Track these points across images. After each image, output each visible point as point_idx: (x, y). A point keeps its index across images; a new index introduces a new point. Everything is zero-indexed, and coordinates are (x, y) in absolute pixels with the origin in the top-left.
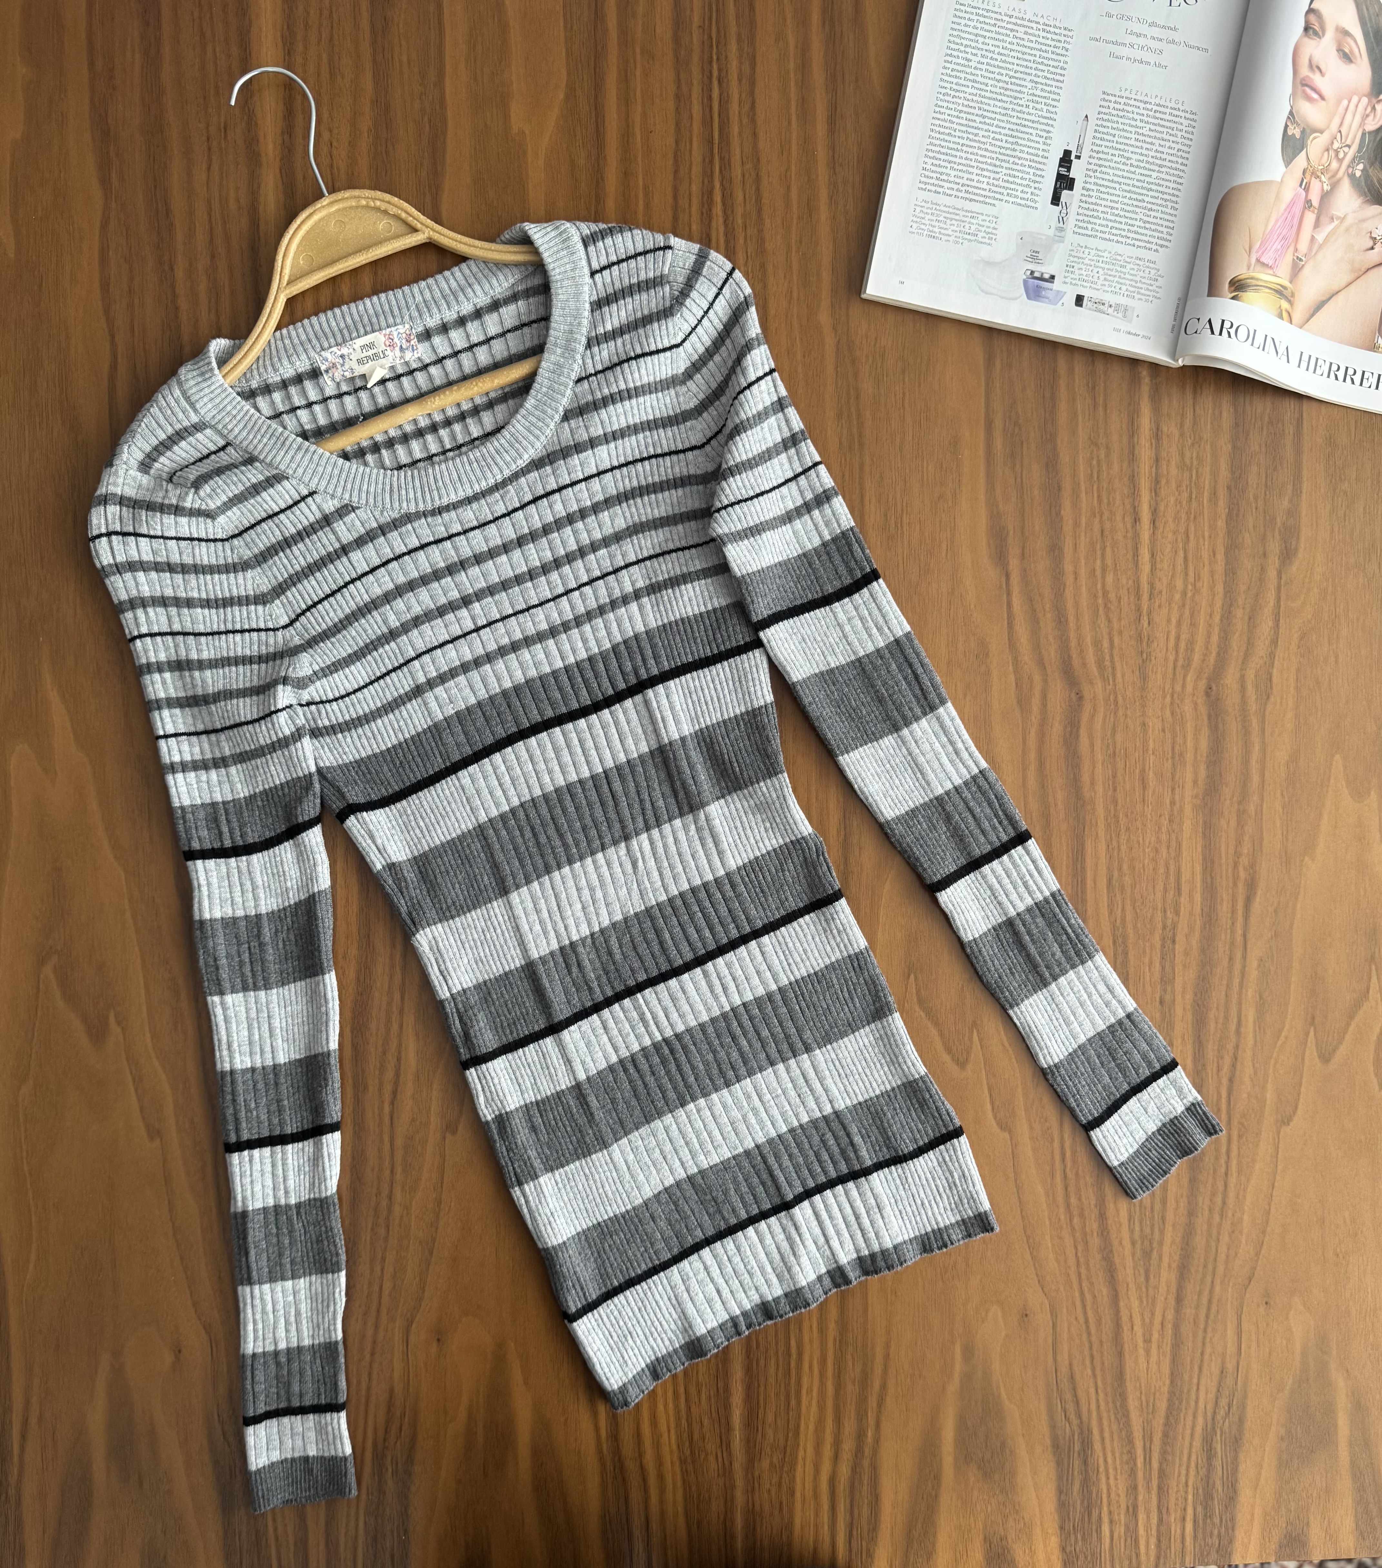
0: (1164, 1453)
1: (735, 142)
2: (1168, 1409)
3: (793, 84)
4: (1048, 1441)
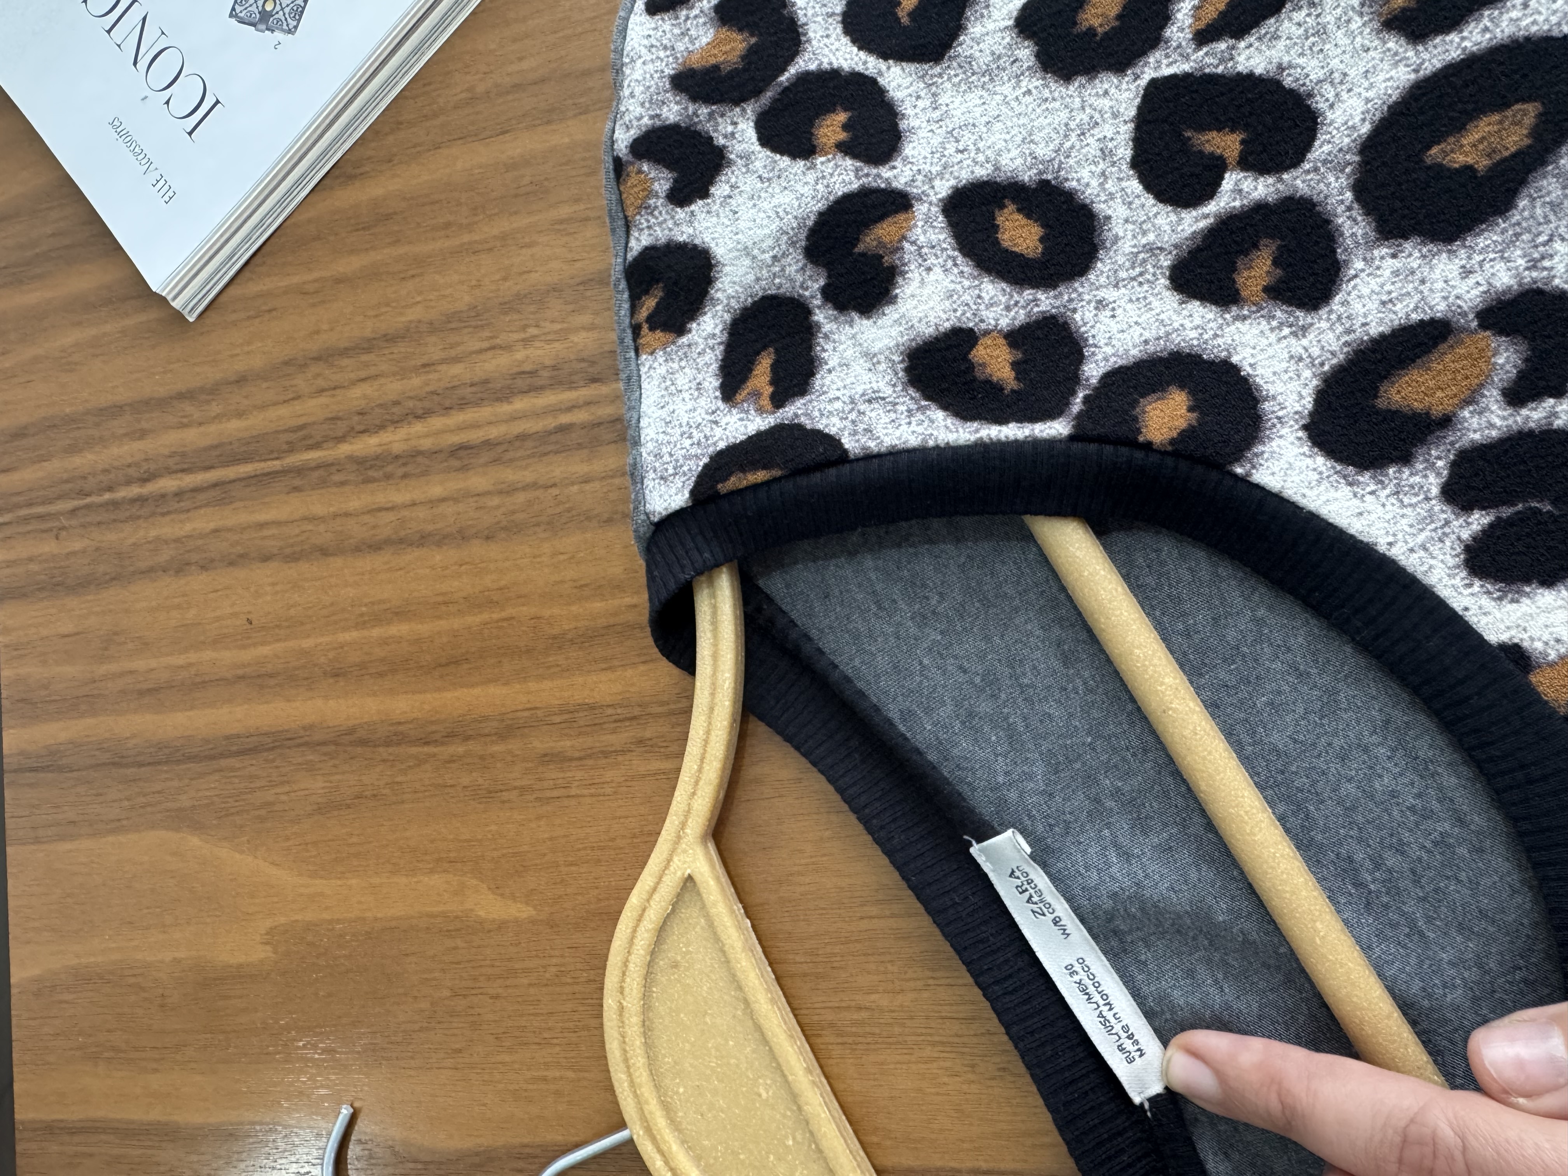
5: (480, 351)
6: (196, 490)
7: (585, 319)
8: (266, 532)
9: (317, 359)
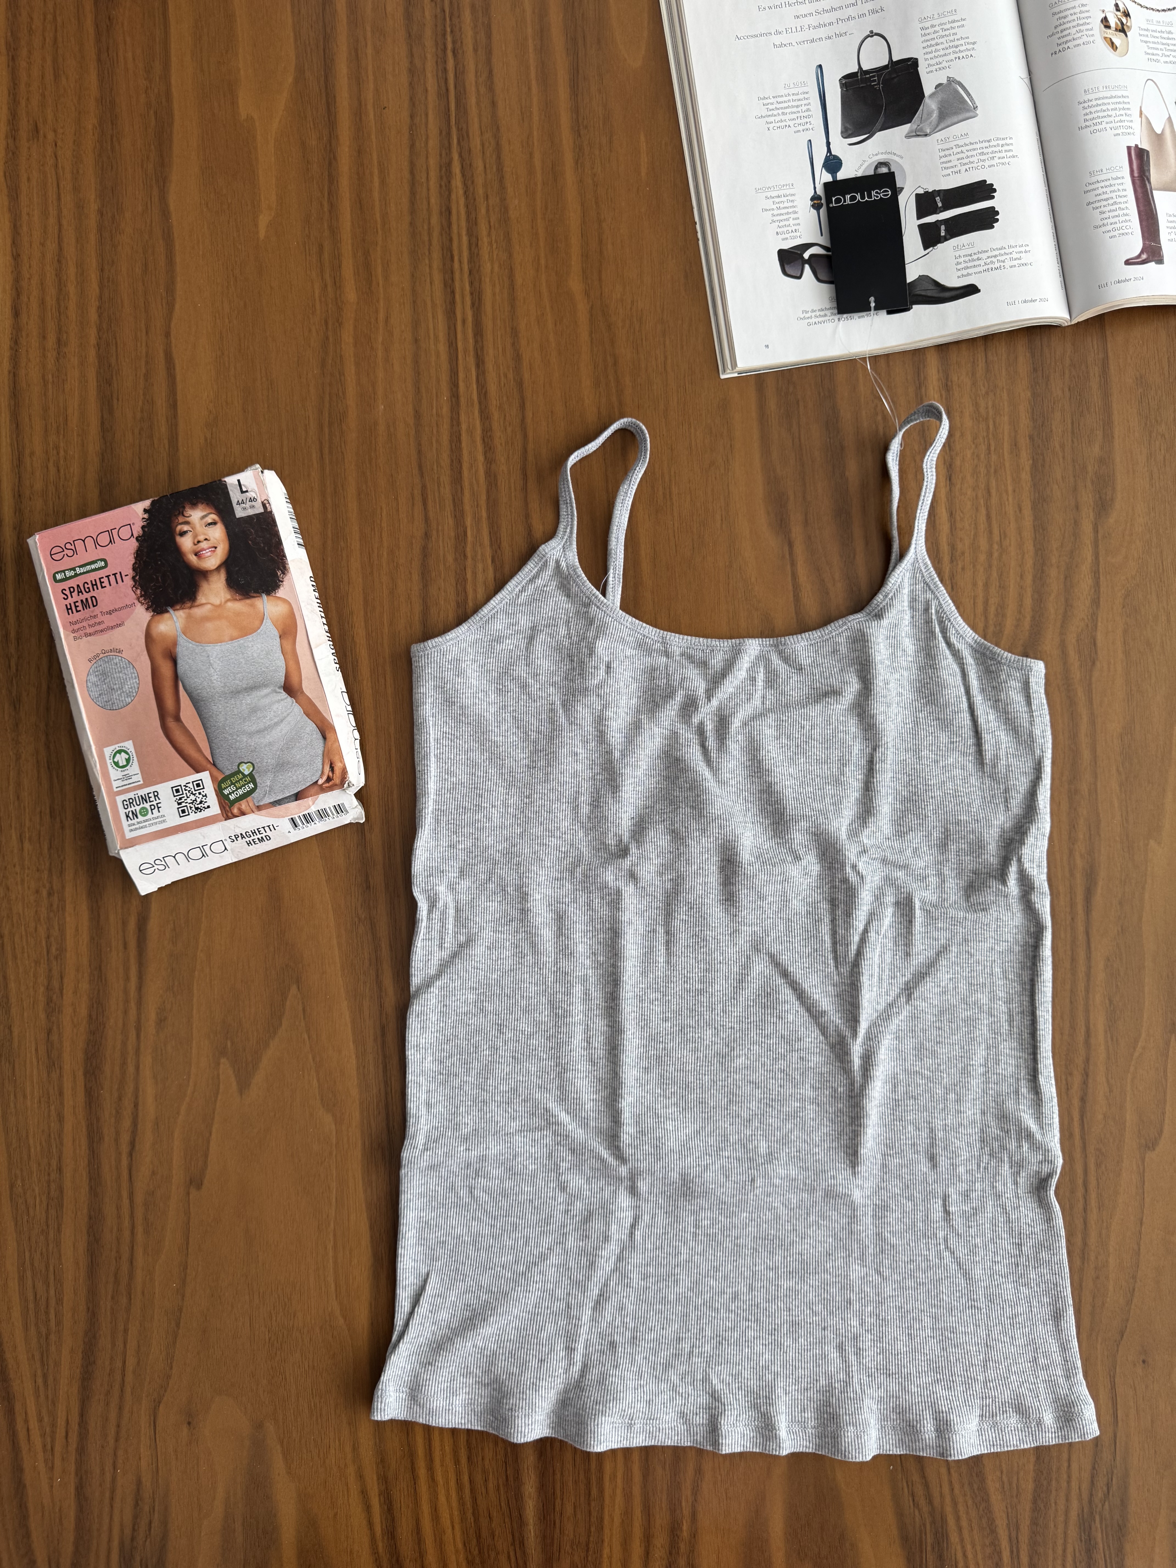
0: (1034, 1545)
1: (473, 112)
2: (1035, 1491)
3: (531, 50)
5: (489, 222)
6: (446, 79)
7: (496, 269)
8: (423, 116)
9: (498, 144)
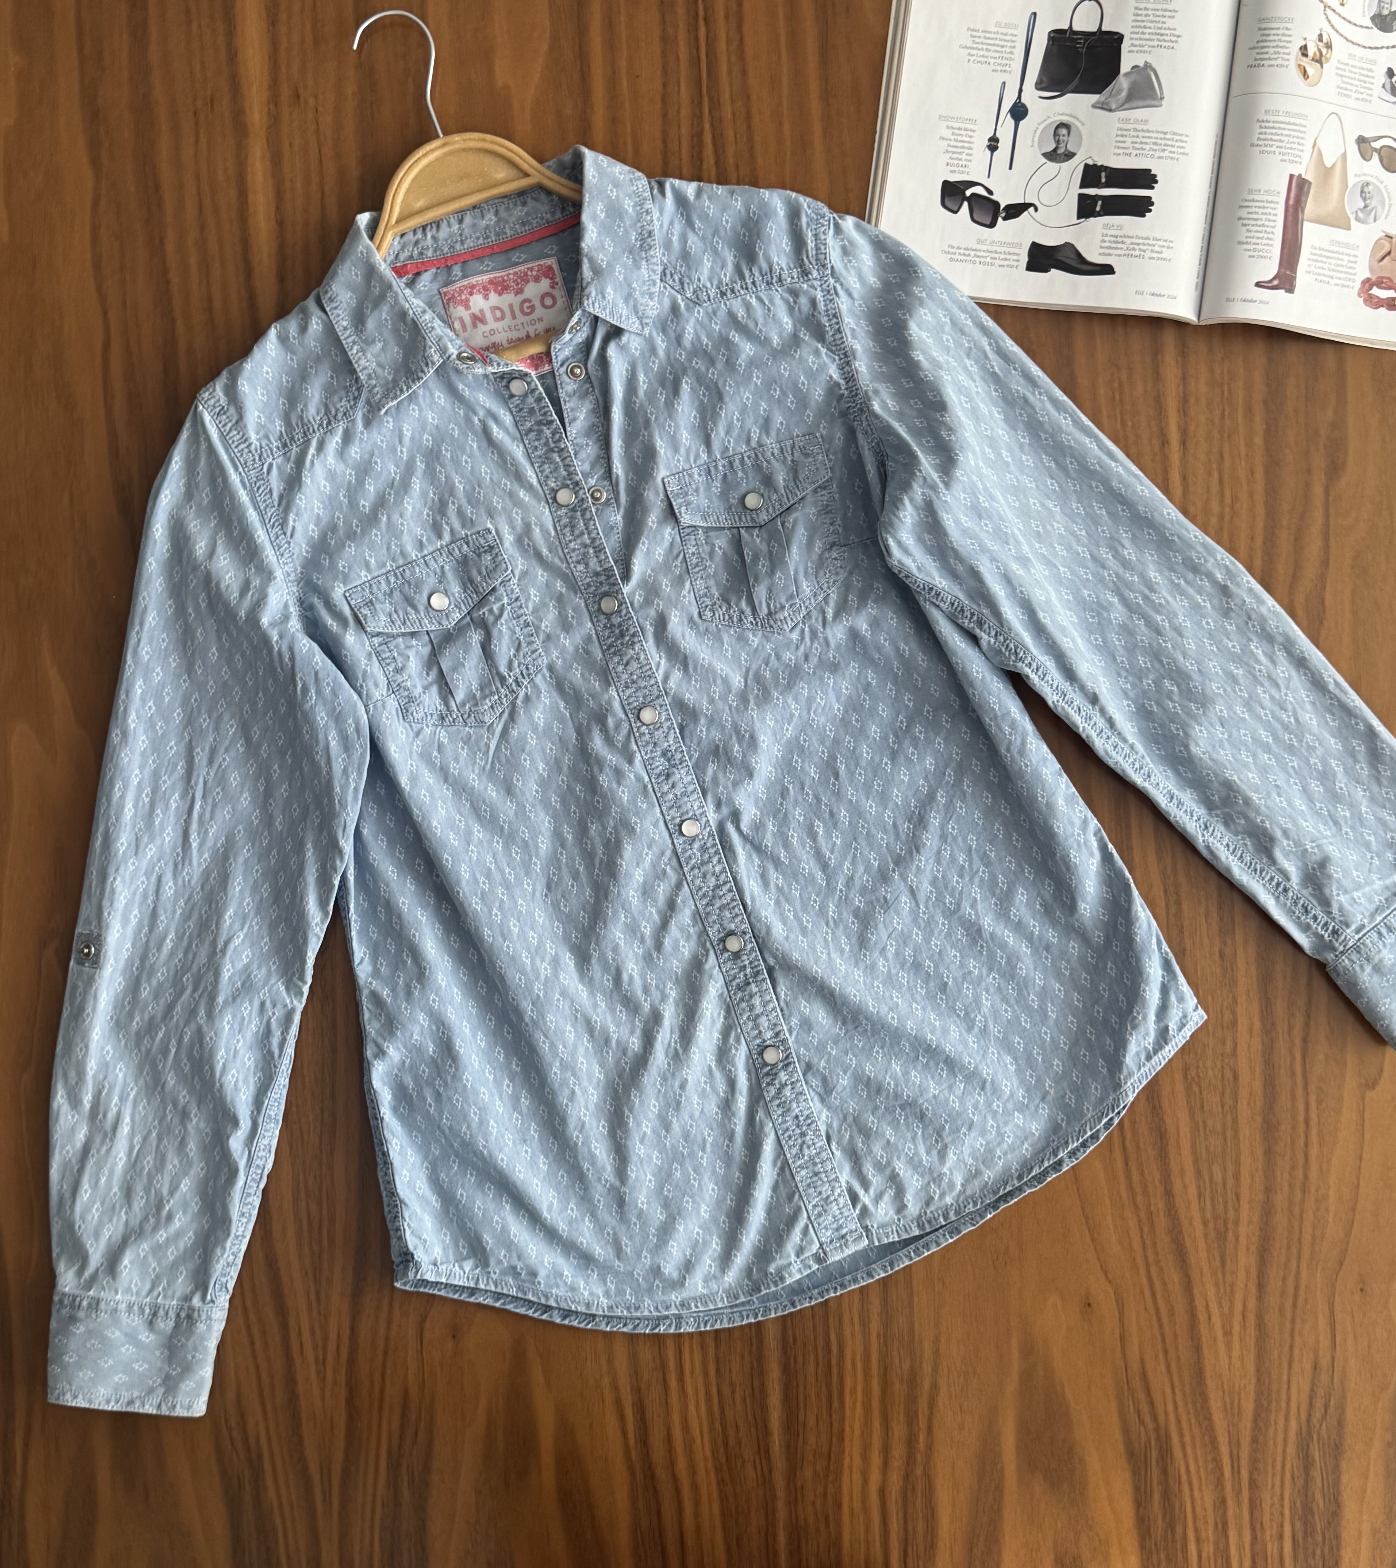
0: (1254, 1461)
1: (724, 81)
2: (1255, 1410)
4: (1121, 1447)
